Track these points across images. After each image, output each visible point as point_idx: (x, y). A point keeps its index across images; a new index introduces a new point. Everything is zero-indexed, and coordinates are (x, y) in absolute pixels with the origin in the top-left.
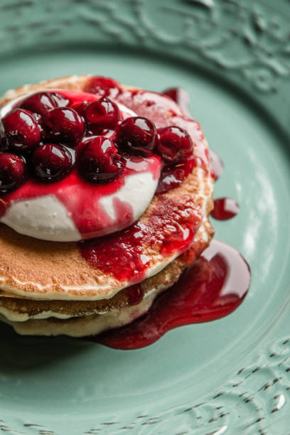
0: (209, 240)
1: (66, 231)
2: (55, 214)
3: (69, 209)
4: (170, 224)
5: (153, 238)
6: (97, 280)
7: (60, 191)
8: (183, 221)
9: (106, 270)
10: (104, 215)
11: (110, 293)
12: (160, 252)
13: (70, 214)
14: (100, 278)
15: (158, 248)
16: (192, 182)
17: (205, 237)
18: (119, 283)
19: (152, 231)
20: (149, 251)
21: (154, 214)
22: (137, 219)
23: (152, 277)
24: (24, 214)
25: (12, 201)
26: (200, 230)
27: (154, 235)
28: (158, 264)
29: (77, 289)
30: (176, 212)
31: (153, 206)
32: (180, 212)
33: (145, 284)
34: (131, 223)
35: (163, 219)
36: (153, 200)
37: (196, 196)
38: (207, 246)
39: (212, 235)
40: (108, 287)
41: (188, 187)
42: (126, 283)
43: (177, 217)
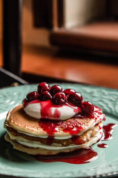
0: (86, 141)
1: (36, 113)
2: (37, 108)
3: (42, 107)
4: (72, 125)
5: (64, 126)
6: (37, 128)
7: (42, 103)
8: (77, 126)
9: (42, 127)
10: (50, 112)
11: (39, 133)
12: (64, 131)
13: (41, 109)
14: (39, 129)
15: (63, 129)
16: (88, 120)
17: (85, 139)
18: (44, 131)
19: (64, 124)
20: (60, 129)
21: (69, 122)
22: (62, 119)
23: (58, 140)
24: (30, 107)
25: (29, 103)
26: (85, 137)
27: (65, 126)
28: (60, 133)
29: (29, 128)
30: (76, 123)
31: (70, 120)
32: (78, 124)
33: (55, 141)
34: (59, 119)
35: (71, 123)
36: (71, 118)
37: (87, 124)
38: (84, 142)
39: (88, 141)
40: (39, 131)
41: (86, 121)
42: (45, 132)
43: (76, 125)
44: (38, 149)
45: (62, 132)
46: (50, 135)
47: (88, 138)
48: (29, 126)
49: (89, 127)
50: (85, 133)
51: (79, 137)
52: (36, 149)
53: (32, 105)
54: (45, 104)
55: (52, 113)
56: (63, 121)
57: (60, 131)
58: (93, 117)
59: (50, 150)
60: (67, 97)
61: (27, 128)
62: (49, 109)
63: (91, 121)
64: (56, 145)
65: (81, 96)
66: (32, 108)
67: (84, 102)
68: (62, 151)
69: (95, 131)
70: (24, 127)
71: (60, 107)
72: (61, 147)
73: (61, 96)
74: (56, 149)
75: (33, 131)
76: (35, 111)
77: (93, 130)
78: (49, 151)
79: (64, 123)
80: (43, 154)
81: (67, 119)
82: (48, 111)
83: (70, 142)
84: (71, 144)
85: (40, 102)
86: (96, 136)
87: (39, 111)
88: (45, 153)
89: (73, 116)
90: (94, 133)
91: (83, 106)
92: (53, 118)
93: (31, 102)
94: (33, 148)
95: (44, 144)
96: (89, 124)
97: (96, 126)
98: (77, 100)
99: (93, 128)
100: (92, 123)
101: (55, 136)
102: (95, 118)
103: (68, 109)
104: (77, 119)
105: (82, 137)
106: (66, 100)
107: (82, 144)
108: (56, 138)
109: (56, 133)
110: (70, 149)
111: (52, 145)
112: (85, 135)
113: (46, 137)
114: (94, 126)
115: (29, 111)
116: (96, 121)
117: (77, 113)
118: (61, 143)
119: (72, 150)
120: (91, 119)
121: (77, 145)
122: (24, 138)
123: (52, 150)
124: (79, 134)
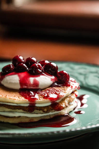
0: (65, 107)
1: (15, 84)
2: (15, 79)
4: (51, 93)
6: (19, 97)
7: (20, 74)
8: (56, 93)
9: (23, 96)
10: (29, 81)
11: (21, 101)
13: (19, 79)
15: (43, 97)
16: (65, 88)
18: (25, 99)
19: (44, 93)
20: (40, 96)
21: (47, 90)
22: (41, 88)
23: (39, 107)
24: (7, 79)
25: (6, 76)
26: (63, 103)
27: (44, 94)
28: (41, 100)
29: (11, 98)
30: (55, 91)
31: (49, 89)
32: (56, 91)
33: (36, 108)
34: (38, 88)
35: (49, 91)
36: (49, 87)
37: (64, 91)
38: (63, 108)
39: (67, 107)
40: (21, 99)
41: (63, 88)
42: (27, 100)
43: (54, 92)
44: (20, 118)
45: (43, 99)
46: (32, 102)
47: (66, 105)
48: (10, 96)
49: (67, 94)
50: (63, 100)
51: (58, 103)
52: (18, 118)
53: (9, 77)
54: (23, 75)
55: (31, 83)
56: (42, 90)
57: (41, 98)
58: (69, 86)
59: (32, 118)
60: (43, 68)
61: (8, 98)
62: (28, 79)
63: (67, 88)
64: (37, 113)
65: (57, 66)
66: (10, 80)
67: (59, 72)
68: (43, 118)
69: (72, 98)
70: (5, 97)
71: (37, 77)
72: (42, 114)
73: (38, 67)
74: (37, 117)
75: (15, 100)
76: (13, 82)
77: (70, 97)
78: (30, 118)
79: (43, 91)
80: (25, 122)
81: (45, 88)
82: (26, 81)
83: (51, 108)
84: (51, 110)
85: (17, 74)
86: (72, 105)
87: (18, 82)
88: (27, 120)
89: (51, 85)
90: (72, 100)
91: (59, 75)
92: (32, 88)
93: (8, 75)
94: (15, 117)
95: (26, 111)
96: (66, 91)
97: (73, 94)
98: (53, 70)
99: (70, 96)
100: (69, 90)
101: (36, 104)
102: (71, 86)
103: (46, 78)
104: (54, 88)
105: (60, 103)
106: (42, 70)
107: (61, 110)
108: (37, 105)
109: (37, 100)
110: (50, 115)
111: (33, 112)
112: (63, 102)
113: (28, 105)
114: (71, 94)
115: (7, 83)
116: (72, 89)
117: (54, 82)
118: (42, 110)
119: (52, 117)
120: (68, 87)
121: (57, 111)
122: (6, 107)
123: (33, 117)
124: (58, 101)
